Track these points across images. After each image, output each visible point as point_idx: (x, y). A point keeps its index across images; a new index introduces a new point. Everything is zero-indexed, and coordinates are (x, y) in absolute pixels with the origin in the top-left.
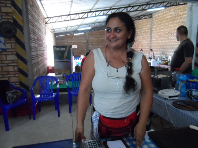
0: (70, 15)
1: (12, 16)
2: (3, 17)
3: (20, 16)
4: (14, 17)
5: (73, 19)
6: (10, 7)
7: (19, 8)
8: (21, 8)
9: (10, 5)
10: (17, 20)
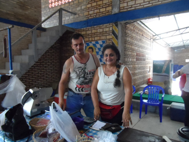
0: (179, 29)
1: (112, 41)
2: (107, 42)
3: (116, 40)
4: (113, 41)
5: (182, 34)
6: (111, 35)
7: (116, 35)
8: (117, 34)
9: (111, 34)
10: (114, 43)
